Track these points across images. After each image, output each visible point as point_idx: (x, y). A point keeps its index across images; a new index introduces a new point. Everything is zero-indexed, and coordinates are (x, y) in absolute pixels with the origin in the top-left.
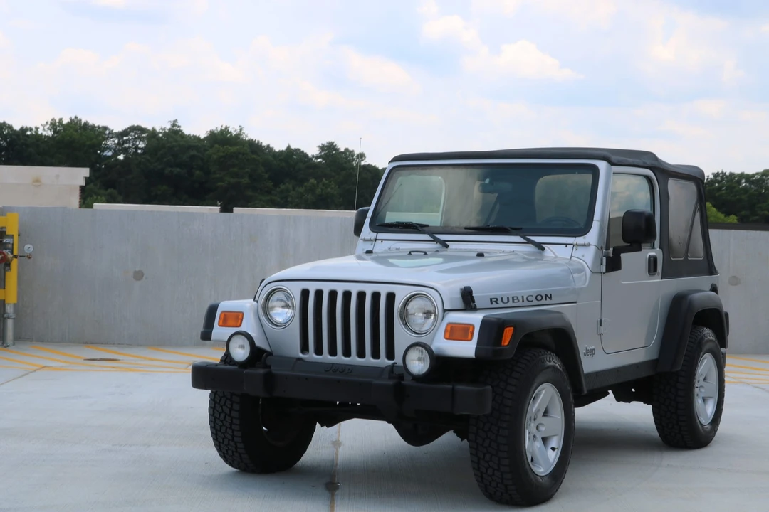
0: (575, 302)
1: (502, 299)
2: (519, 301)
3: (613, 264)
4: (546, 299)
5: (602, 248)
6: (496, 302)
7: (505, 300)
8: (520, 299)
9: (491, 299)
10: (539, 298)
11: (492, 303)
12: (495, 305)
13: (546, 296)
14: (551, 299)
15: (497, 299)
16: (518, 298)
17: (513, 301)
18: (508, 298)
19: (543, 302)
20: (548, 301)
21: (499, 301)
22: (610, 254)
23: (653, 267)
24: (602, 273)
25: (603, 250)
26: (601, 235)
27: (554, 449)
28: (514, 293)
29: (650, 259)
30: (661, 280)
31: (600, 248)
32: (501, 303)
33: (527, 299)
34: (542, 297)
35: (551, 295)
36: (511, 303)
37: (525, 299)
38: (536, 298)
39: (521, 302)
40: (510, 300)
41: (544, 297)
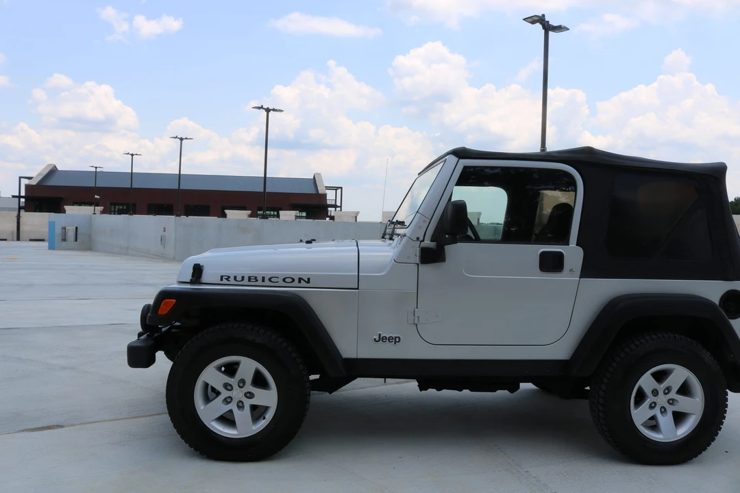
0: (358, 289)
1: (235, 278)
2: (257, 281)
3: (431, 256)
4: (300, 282)
5: (418, 239)
6: (227, 279)
7: (239, 278)
8: (260, 279)
9: (222, 277)
10: (287, 280)
11: (222, 280)
12: (225, 281)
13: (300, 280)
14: (308, 281)
15: (229, 277)
16: (256, 278)
17: (249, 280)
18: (243, 278)
19: (296, 283)
20: (303, 283)
21: (232, 279)
22: (433, 245)
23: (552, 263)
24: (418, 264)
25: (423, 241)
26: (420, 227)
27: (264, 418)
28: (252, 273)
29: (543, 255)
30: (580, 278)
31: (415, 239)
32: (232, 281)
33: (270, 280)
34: (293, 280)
35: (309, 279)
36: (246, 282)
37: (266, 279)
38: (284, 280)
39: (260, 282)
40: (246, 279)
41: (297, 281)
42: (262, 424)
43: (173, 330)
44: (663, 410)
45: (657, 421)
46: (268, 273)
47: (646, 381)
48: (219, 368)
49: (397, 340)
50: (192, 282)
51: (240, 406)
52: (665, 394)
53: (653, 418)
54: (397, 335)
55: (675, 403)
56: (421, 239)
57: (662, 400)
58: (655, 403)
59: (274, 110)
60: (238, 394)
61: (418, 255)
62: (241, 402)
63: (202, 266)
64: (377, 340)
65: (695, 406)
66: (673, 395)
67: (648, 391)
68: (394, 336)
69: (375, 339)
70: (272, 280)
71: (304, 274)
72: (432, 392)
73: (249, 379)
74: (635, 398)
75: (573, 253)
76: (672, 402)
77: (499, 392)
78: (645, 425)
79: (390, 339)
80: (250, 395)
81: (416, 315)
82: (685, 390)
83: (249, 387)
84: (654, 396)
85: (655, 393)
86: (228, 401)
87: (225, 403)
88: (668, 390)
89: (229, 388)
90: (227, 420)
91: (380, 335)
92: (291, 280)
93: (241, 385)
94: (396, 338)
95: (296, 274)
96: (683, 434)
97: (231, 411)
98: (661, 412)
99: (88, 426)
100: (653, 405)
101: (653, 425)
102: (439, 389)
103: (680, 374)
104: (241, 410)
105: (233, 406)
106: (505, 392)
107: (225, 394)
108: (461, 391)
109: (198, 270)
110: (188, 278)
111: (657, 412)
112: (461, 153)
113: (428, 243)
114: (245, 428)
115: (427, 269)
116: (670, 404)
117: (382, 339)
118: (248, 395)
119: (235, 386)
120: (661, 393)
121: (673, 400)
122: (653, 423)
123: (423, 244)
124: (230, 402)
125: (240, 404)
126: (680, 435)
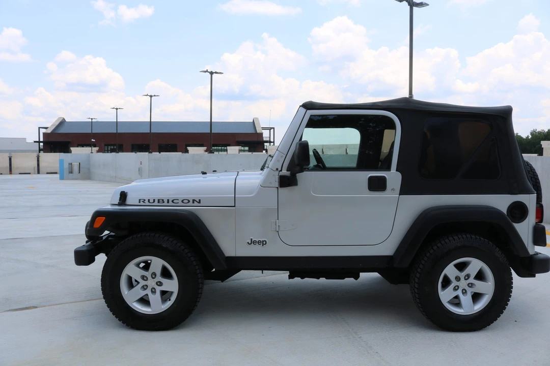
0: (234, 206)
1: (149, 200)
2: (164, 202)
3: (287, 181)
4: (193, 202)
5: (277, 169)
6: (144, 202)
7: (152, 201)
8: (166, 201)
9: (140, 200)
10: (184, 201)
11: (140, 202)
12: (142, 203)
13: (194, 201)
14: (199, 202)
15: (145, 200)
16: (163, 200)
17: (159, 202)
18: (154, 200)
19: (191, 203)
20: (196, 204)
21: (146, 201)
22: (288, 173)
23: (377, 185)
24: (278, 188)
25: (281, 171)
26: (278, 161)
27: (170, 300)
28: (161, 197)
29: (371, 179)
30: (399, 195)
31: (275, 169)
32: (147, 203)
33: (173, 201)
34: (189, 201)
35: (200, 200)
36: (156, 203)
37: (170, 201)
38: (182, 201)
39: (166, 203)
40: (156, 201)
41: (191, 201)
42: (169, 304)
43: (110, 239)
44: (464, 291)
45: (460, 300)
46: (171, 197)
47: (450, 270)
48: (138, 265)
49: (264, 243)
50: (119, 204)
51: (153, 291)
52: (466, 279)
53: (457, 297)
54: (264, 240)
55: (473, 286)
56: (280, 169)
57: (463, 284)
58: (458, 286)
59: (216, 73)
60: (151, 283)
61: (277, 181)
62: (154, 288)
63: (127, 193)
64: (250, 243)
65: (488, 288)
66: (471, 280)
67: (452, 278)
68: (261, 240)
69: (248, 243)
70: (174, 201)
71: (197, 197)
72: (297, 280)
73: (158, 272)
74: (442, 283)
75: (393, 177)
76: (471, 285)
77: (347, 279)
78: (450, 302)
79: (259, 242)
80: (160, 284)
81: (277, 225)
82: (480, 276)
83: (159, 278)
84: (458, 281)
85: (458, 279)
86: (145, 288)
87: (143, 289)
88: (468, 277)
89: (145, 279)
90: (144, 301)
91: (251, 239)
92: (187, 201)
93: (154, 276)
94: (263, 241)
95: (191, 197)
96: (478, 309)
97: (147, 295)
98: (463, 293)
99: (55, 306)
100: (457, 288)
101: (456, 302)
102: (302, 278)
103: (476, 265)
104: (154, 294)
105: (148, 292)
106: (352, 279)
107: (142, 283)
108: (318, 279)
109: (123, 196)
110: (117, 201)
111: (459, 292)
112: (308, 106)
113: (285, 172)
114: (157, 307)
115: (284, 191)
116: (469, 287)
117: (253, 242)
118: (159, 284)
119: (150, 278)
120: (462, 279)
121: (472, 284)
122: (456, 301)
123: (281, 173)
124: (146, 289)
125: (153, 290)
126: (476, 310)
